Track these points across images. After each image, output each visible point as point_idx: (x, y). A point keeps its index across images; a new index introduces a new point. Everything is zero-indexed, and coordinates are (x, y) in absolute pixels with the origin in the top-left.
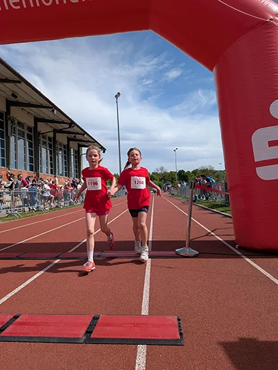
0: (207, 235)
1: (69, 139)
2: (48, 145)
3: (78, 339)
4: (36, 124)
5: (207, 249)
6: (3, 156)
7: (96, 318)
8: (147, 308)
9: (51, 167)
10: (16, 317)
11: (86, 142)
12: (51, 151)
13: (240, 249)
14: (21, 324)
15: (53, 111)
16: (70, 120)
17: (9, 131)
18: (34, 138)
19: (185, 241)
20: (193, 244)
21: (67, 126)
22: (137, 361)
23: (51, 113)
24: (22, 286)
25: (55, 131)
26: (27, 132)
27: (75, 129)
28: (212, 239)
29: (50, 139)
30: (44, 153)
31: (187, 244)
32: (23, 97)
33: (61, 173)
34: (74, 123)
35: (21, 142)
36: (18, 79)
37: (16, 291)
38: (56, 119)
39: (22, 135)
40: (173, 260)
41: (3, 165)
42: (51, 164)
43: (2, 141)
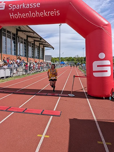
0: (81, 89)
1: (40, 44)
2: (32, 46)
3: (39, 114)
4: (27, 38)
6: (15, 51)
7: (43, 110)
11: (46, 45)
12: (33, 49)
14: (28, 110)
15: (34, 34)
16: (40, 37)
17: (17, 41)
18: (26, 43)
21: (39, 39)
22: (50, 119)
25: (35, 41)
26: (24, 41)
27: (42, 40)
28: (82, 91)
29: (32, 44)
32: (23, 28)
34: (42, 38)
37: (25, 103)
38: (35, 36)
41: (15, 54)
42: (33, 54)
43: (15, 45)
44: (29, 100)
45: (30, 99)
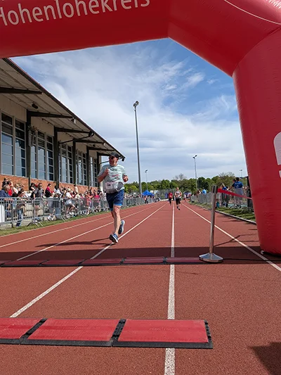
0: (231, 241)
1: (88, 148)
2: (67, 155)
3: (105, 342)
4: (56, 134)
5: (232, 255)
6: (23, 165)
7: (122, 323)
8: (173, 312)
9: (71, 176)
10: (42, 322)
11: (105, 150)
12: (70, 161)
13: (265, 254)
14: (49, 328)
15: (73, 120)
16: (89, 128)
17: (30, 141)
18: (54, 148)
19: (209, 248)
20: (217, 250)
21: (87, 135)
22: (166, 364)
23: (71, 123)
24: (47, 292)
25: (75, 141)
26: (46, 142)
27: (94, 138)
28: (236, 245)
29: (69, 148)
30: (64, 163)
31: (211, 249)
32: (43, 108)
33: (80, 182)
34: (93, 132)
35: (41, 152)
36: (39, 90)
37: (41, 296)
38: (75, 128)
39: (42, 144)
40: (197, 266)
41: (24, 175)
42: (71, 173)
43: (23, 152)
44: (59, 283)
45: (62, 281)
